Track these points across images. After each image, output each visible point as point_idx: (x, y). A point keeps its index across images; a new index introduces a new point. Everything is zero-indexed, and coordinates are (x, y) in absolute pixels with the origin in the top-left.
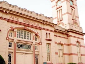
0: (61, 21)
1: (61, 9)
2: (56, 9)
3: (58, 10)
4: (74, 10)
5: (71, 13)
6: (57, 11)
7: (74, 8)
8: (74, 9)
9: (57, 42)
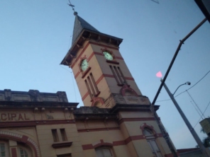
0: (96, 96)
1: (91, 74)
2: (83, 77)
3: (86, 78)
4: (118, 68)
5: (112, 74)
6: (86, 81)
7: (118, 64)
8: (117, 66)
9: (94, 145)
